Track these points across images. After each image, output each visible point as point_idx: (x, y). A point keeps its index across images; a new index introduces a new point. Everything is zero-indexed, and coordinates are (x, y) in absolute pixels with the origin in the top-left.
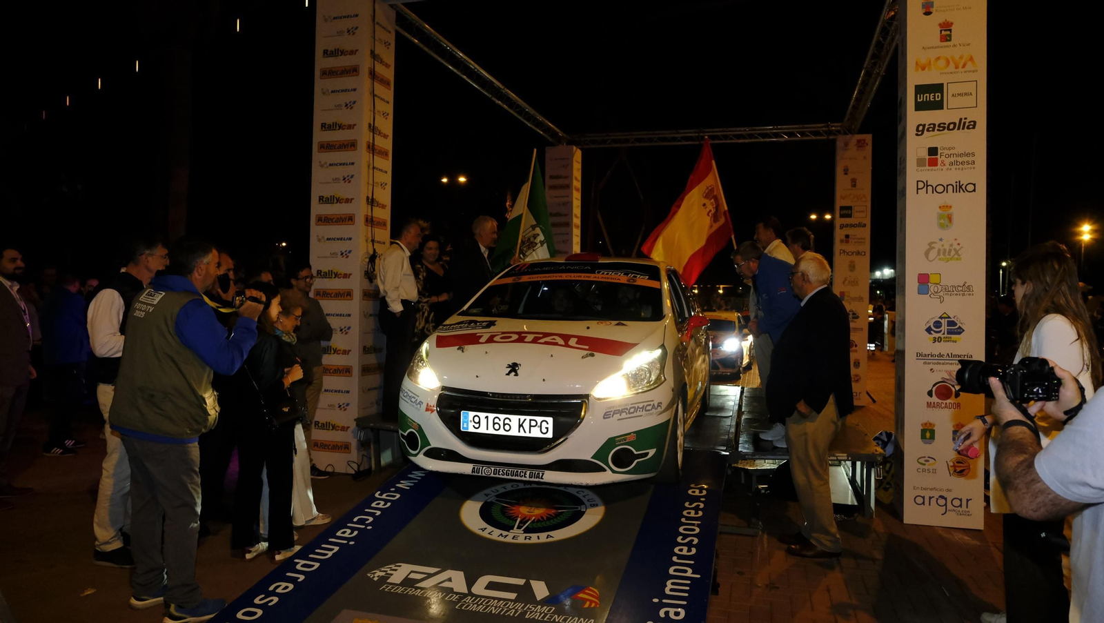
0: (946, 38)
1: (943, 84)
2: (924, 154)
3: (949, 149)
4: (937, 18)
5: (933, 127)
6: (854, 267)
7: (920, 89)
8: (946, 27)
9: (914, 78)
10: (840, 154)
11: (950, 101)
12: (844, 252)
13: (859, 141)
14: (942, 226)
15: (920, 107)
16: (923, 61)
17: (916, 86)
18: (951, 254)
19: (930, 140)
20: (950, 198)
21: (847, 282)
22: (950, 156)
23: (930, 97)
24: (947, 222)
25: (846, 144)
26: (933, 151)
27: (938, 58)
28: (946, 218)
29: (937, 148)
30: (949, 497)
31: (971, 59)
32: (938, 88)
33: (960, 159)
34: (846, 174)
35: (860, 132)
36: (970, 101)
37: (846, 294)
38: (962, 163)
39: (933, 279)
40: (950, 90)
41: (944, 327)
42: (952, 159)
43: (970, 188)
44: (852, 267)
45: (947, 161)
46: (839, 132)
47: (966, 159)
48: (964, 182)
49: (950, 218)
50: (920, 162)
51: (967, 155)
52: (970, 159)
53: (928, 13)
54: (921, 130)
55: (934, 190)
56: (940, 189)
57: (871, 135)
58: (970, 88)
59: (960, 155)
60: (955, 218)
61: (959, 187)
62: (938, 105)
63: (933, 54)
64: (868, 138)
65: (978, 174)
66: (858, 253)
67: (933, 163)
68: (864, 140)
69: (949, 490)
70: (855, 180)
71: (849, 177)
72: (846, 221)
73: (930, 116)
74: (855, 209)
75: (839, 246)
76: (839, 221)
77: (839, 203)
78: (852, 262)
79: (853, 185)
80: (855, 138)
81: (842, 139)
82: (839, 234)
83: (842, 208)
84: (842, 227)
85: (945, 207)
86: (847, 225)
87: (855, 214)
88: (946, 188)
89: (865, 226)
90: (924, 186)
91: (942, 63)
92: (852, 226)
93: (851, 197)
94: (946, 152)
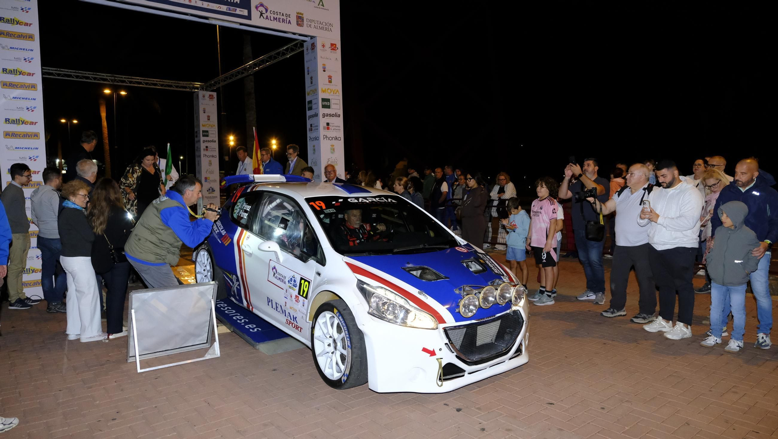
0: (330, 82)
1: (330, 99)
2: (325, 125)
3: (333, 124)
4: (327, 74)
5: (327, 115)
6: (211, 163)
7: (323, 100)
8: (330, 77)
9: (321, 95)
10: (201, 101)
11: (332, 106)
12: (206, 155)
13: (210, 95)
14: (332, 153)
15: (324, 106)
16: (324, 89)
18: (335, 163)
19: (327, 120)
20: (334, 142)
21: (208, 172)
22: (333, 126)
23: (326, 103)
24: (333, 151)
25: (204, 96)
26: (328, 124)
27: (328, 89)
28: (333, 150)
29: (329, 123)
31: (338, 91)
32: (328, 100)
33: (336, 128)
34: (204, 113)
35: (212, 91)
36: (338, 107)
37: (208, 178)
38: (337, 129)
40: (332, 102)
42: (334, 128)
43: (339, 139)
44: (210, 164)
45: (332, 128)
47: (337, 128)
48: (338, 137)
49: (334, 150)
50: (324, 128)
51: (338, 127)
53: (324, 71)
55: (329, 139)
56: (331, 139)
57: (216, 93)
58: (337, 102)
59: (336, 127)
60: (335, 150)
61: (336, 138)
62: (328, 107)
63: (327, 87)
64: (215, 94)
65: (341, 134)
66: (213, 156)
67: (328, 129)
68: (213, 95)
70: (209, 117)
71: (206, 114)
72: (206, 138)
73: (326, 111)
74: (210, 132)
75: (203, 152)
76: (202, 139)
77: (202, 129)
78: (210, 161)
79: (209, 119)
80: (208, 93)
81: (201, 93)
82: (203, 146)
83: (203, 131)
84: (204, 142)
85: (332, 146)
86: (206, 141)
87: (210, 135)
88: (332, 139)
89: (215, 142)
90: (326, 137)
91: (329, 91)
92: (209, 141)
93: (208, 126)
94: (332, 125)
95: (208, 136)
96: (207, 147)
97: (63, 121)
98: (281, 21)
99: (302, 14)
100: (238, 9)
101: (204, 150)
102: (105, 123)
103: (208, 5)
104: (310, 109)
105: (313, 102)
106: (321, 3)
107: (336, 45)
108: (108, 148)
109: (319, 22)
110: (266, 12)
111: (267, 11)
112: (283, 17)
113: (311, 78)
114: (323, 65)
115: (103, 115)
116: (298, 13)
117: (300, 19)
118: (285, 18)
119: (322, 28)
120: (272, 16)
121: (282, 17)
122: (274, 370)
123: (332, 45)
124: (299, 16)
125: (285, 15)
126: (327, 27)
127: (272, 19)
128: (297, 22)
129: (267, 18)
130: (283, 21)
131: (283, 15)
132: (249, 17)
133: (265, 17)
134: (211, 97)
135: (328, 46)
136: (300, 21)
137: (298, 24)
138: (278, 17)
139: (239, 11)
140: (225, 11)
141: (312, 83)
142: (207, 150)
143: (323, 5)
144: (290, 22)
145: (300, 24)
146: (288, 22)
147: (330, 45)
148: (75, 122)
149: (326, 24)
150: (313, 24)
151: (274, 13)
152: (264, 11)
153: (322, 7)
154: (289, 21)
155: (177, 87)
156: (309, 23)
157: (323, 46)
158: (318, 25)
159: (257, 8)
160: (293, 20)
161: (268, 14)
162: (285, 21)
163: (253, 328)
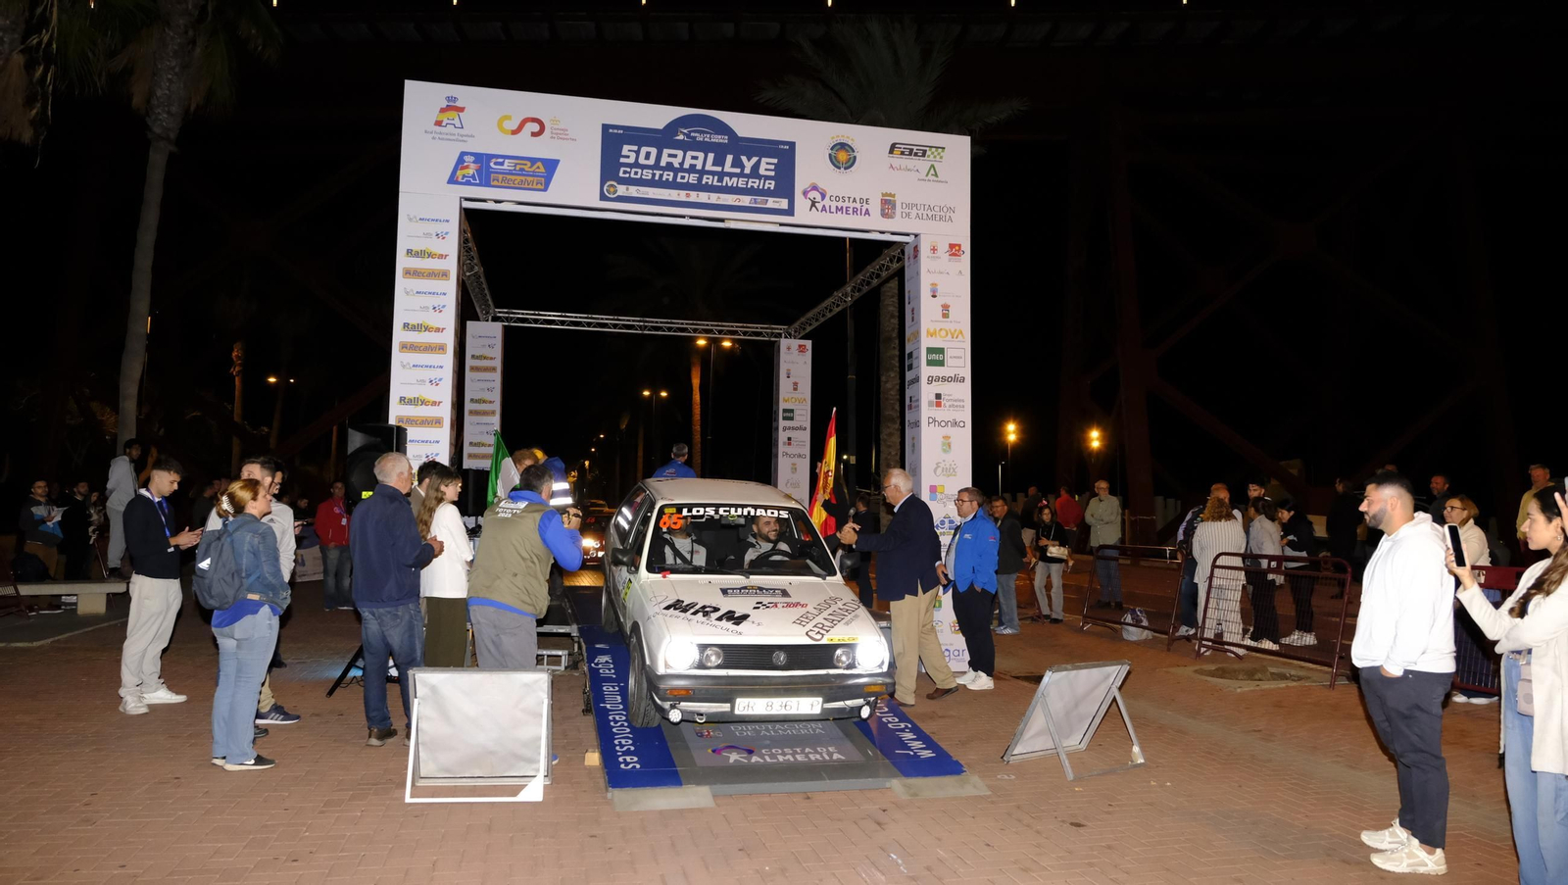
0: (945, 316)
1: (943, 349)
2: (933, 398)
3: (949, 395)
4: (940, 301)
5: (938, 379)
6: (796, 469)
7: (930, 350)
8: (946, 307)
9: (926, 342)
10: (783, 356)
11: (949, 361)
12: (787, 453)
13: (800, 346)
14: (945, 451)
15: (930, 363)
16: (932, 331)
17: (928, 348)
18: (950, 472)
19: (938, 387)
20: (950, 431)
21: (789, 484)
22: (949, 400)
23: (935, 357)
24: (947, 448)
25: (789, 348)
26: (938, 396)
27: (941, 330)
28: (947, 445)
29: (940, 395)
30: (952, 649)
31: (961, 331)
32: (941, 351)
33: (956, 404)
34: (788, 377)
35: (801, 338)
36: (960, 362)
38: (957, 406)
39: (939, 489)
40: (949, 353)
41: (947, 525)
42: (950, 403)
43: (962, 424)
45: (947, 404)
46: (780, 334)
47: (959, 403)
48: (958, 420)
49: (949, 445)
50: (930, 404)
51: (960, 401)
52: (962, 404)
53: (934, 296)
54: (930, 380)
55: (939, 424)
56: (943, 424)
57: (811, 341)
58: (960, 353)
59: (955, 401)
60: (953, 446)
61: (955, 424)
62: (941, 363)
63: (938, 326)
64: (809, 344)
65: (966, 415)
66: (800, 456)
67: (939, 405)
69: (951, 644)
70: (795, 384)
71: (792, 379)
72: (788, 423)
73: (936, 371)
74: (796, 413)
75: (782, 448)
76: (782, 423)
77: (782, 405)
78: (794, 464)
79: (795, 389)
80: (795, 343)
81: (784, 343)
82: (782, 436)
83: (785, 411)
84: (785, 429)
85: (946, 437)
86: (789, 428)
87: (796, 417)
88: (947, 424)
89: (805, 429)
90: (933, 421)
91: (943, 333)
92: (793, 428)
93: (793, 400)
94: (947, 397)
95: (792, 419)
96: (789, 439)
97: (646, 393)
98: (851, 210)
99: (894, 196)
100: (771, 200)
101: (784, 444)
102: (697, 397)
103: (719, 198)
104: (910, 367)
105: (914, 357)
106: (932, 171)
107: (960, 246)
108: (699, 440)
109: (926, 207)
110: (823, 199)
111: (823, 196)
112: (854, 205)
113: (913, 310)
114: (932, 284)
115: (696, 382)
116: (883, 195)
117: (888, 206)
118: (858, 205)
119: (933, 218)
120: (834, 205)
121: (852, 205)
122: (592, 836)
123: (952, 246)
124: (886, 200)
125: (858, 201)
126: (942, 215)
127: (833, 209)
128: (882, 210)
129: (824, 209)
130: (855, 211)
131: (854, 200)
132: (790, 212)
133: (820, 209)
134: (802, 349)
135: (943, 248)
136: (888, 209)
137: (884, 215)
138: (845, 205)
139: (772, 203)
140: (747, 204)
141: (913, 318)
142: (789, 444)
143: (936, 175)
144: (867, 212)
145: (887, 214)
146: (863, 213)
147: (947, 248)
148: (664, 394)
149: (941, 209)
150: (914, 212)
151: (837, 199)
152: (818, 197)
153: (936, 179)
154: (867, 210)
155: (745, 333)
156: (907, 211)
157: (934, 250)
158: (925, 213)
159: (805, 193)
160: (875, 207)
161: (827, 203)
162: (859, 212)
163: (632, 762)
